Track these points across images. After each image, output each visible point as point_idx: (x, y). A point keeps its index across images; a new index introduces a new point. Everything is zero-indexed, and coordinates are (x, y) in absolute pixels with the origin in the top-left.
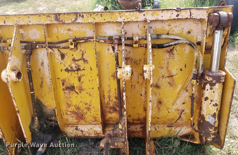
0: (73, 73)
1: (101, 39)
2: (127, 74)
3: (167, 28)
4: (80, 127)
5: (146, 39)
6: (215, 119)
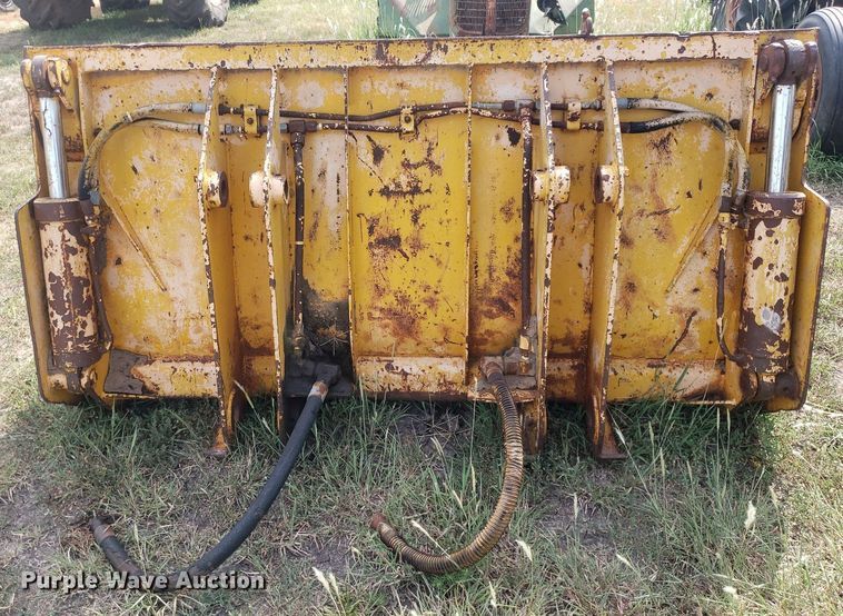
0: (401, 200)
1: (483, 108)
2: (561, 184)
3: (653, 84)
5: (600, 109)
6: (782, 319)
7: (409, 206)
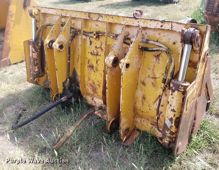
1: (111, 36)
3: (157, 36)
4: (95, 99)
6: (172, 124)
7: (96, 58)
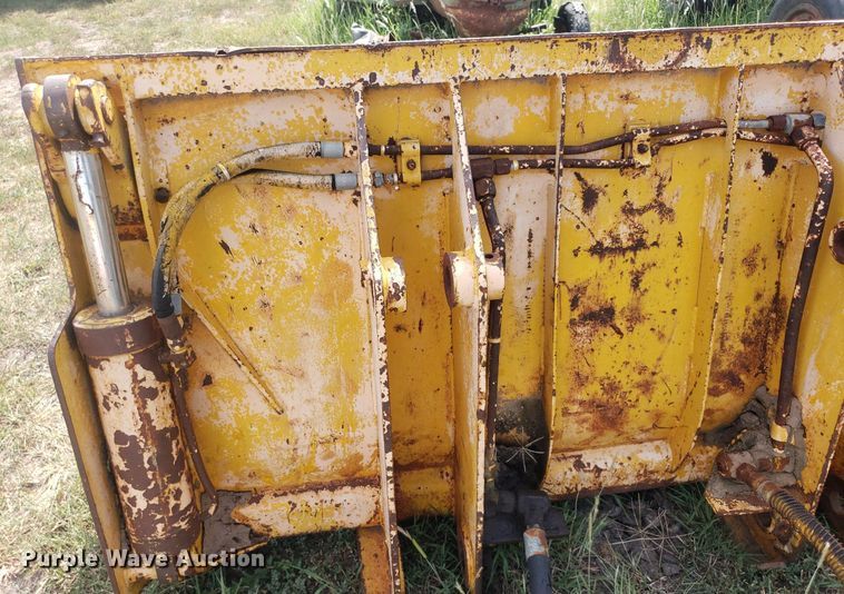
4: (589, 457)
7: (628, 267)
